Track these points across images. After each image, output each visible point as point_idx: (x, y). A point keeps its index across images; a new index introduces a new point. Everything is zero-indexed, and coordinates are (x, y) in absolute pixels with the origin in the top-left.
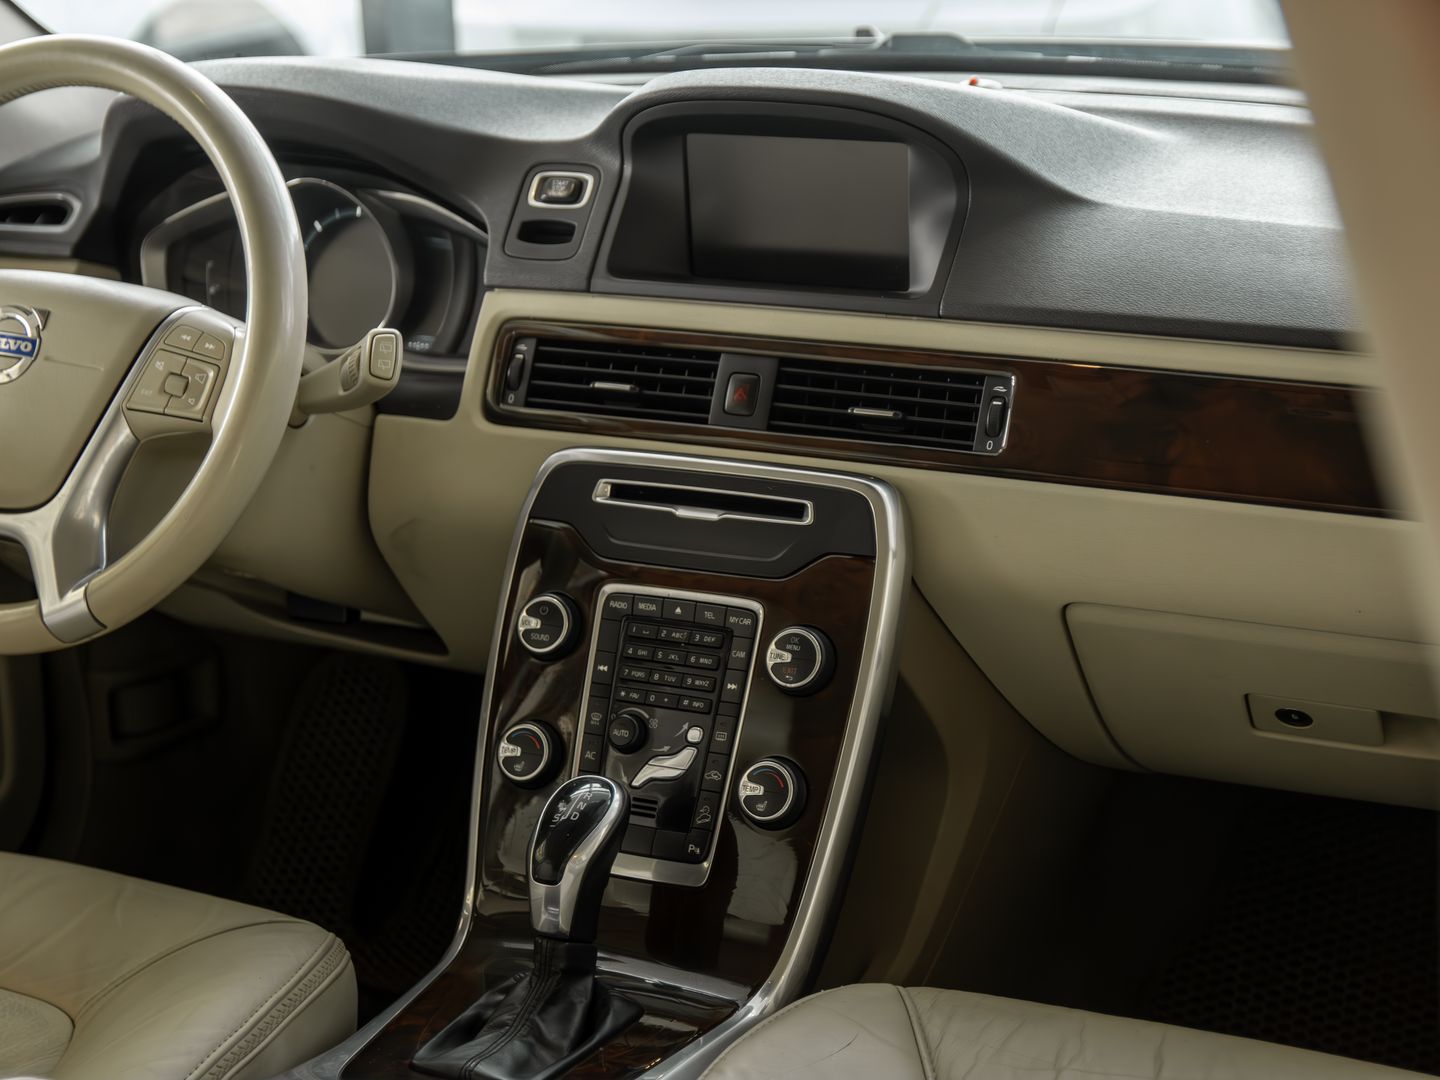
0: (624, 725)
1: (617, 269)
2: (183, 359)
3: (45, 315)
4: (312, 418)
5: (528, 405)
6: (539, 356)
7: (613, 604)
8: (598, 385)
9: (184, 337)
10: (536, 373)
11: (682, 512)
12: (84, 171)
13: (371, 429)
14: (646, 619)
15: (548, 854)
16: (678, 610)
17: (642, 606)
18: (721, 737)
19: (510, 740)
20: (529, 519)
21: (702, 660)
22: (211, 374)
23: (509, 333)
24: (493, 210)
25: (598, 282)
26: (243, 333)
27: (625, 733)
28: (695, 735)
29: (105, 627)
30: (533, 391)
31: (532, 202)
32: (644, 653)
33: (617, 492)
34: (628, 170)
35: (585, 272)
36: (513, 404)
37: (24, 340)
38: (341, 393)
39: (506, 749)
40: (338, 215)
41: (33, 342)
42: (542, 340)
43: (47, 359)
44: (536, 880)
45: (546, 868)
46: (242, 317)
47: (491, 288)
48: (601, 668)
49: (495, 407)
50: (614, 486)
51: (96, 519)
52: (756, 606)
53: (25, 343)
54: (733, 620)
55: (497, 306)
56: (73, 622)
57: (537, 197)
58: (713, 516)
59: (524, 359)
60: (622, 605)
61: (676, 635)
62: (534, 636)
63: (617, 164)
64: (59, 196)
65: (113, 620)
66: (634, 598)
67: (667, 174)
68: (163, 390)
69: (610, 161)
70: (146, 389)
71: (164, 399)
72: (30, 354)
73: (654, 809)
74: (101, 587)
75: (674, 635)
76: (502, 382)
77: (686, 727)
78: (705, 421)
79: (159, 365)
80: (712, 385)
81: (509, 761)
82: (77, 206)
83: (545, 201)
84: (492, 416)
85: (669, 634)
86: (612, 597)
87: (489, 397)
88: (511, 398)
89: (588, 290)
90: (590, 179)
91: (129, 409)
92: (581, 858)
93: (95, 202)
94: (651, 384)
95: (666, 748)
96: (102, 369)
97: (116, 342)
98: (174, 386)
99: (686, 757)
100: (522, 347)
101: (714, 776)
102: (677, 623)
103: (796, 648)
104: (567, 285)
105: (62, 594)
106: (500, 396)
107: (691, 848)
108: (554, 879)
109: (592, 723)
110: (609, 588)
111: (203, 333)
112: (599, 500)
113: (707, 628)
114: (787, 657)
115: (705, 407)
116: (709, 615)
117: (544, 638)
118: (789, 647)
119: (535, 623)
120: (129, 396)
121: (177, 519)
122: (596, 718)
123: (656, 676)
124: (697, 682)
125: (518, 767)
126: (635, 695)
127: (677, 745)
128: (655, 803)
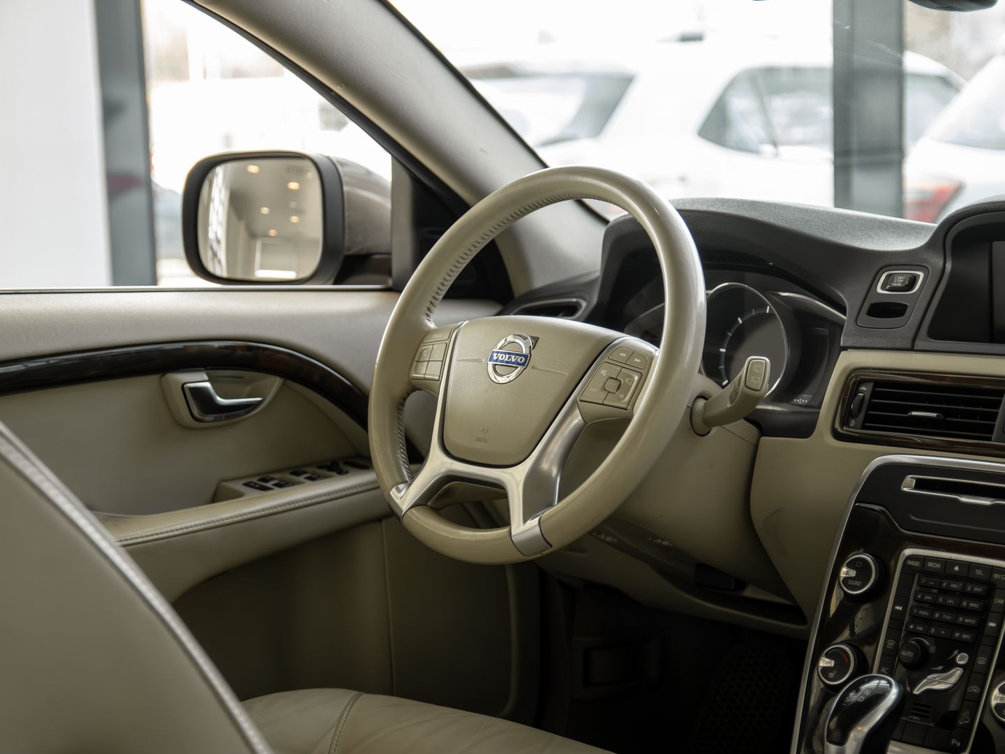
0: (910, 648)
1: (935, 333)
2: (619, 369)
3: (536, 340)
4: (714, 430)
5: (864, 427)
6: (874, 394)
7: (909, 562)
8: (914, 413)
9: (622, 355)
10: (872, 406)
11: (964, 499)
12: (591, 284)
13: (757, 446)
14: (933, 574)
15: (839, 725)
16: (957, 568)
17: (930, 564)
18: (981, 661)
19: (828, 656)
20: (856, 502)
21: (971, 605)
22: (636, 378)
23: (855, 379)
24: (851, 295)
25: (919, 344)
26: (658, 353)
27: (910, 654)
28: (962, 658)
29: (551, 546)
30: (868, 418)
31: (879, 290)
32: (930, 598)
33: (920, 484)
34: (949, 266)
35: (911, 335)
36: (854, 427)
37: (520, 355)
38: (729, 405)
39: (824, 662)
40: (754, 313)
41: (526, 356)
42: (878, 383)
43: (533, 367)
44: (828, 742)
45: (837, 735)
46: (658, 346)
47: (845, 348)
48: (898, 608)
49: (840, 430)
50: (918, 480)
51: (554, 471)
53: (520, 358)
54: (996, 576)
55: (847, 360)
56: (531, 541)
57: (883, 288)
58: (988, 502)
59: (864, 396)
60: (916, 564)
61: (954, 586)
62: (851, 582)
63: (941, 263)
64: (574, 300)
65: (557, 541)
66: (925, 559)
67: (977, 269)
68: (604, 389)
69: (936, 261)
70: (592, 389)
71: (604, 394)
72: (523, 364)
73: (928, 712)
74: (550, 517)
75: (952, 586)
76: (846, 410)
77: (956, 652)
78: (989, 439)
79: (604, 372)
80: (996, 414)
81: (826, 671)
82: (584, 304)
83: (887, 290)
84: (837, 436)
85: (948, 585)
86: (911, 557)
87: (837, 425)
88: (853, 423)
89: (912, 349)
90: (921, 275)
91: (581, 401)
92: (860, 732)
93: (595, 300)
94: (955, 413)
95: (940, 668)
96: (567, 374)
97: (577, 357)
98: (612, 385)
99: (958, 672)
100: (863, 388)
101: (974, 689)
102: (955, 577)
104: (898, 345)
105: (525, 521)
106: (844, 422)
107: (954, 741)
108: (841, 741)
109: (888, 647)
110: (908, 552)
111: (634, 352)
112: (905, 489)
113: (977, 581)
115: (990, 429)
116: (979, 572)
117: (857, 583)
119: (853, 573)
120: (581, 392)
121: (603, 472)
122: (891, 644)
123: (937, 615)
124: (967, 621)
125: (831, 675)
126: (920, 629)
127: (950, 665)
128: (929, 707)
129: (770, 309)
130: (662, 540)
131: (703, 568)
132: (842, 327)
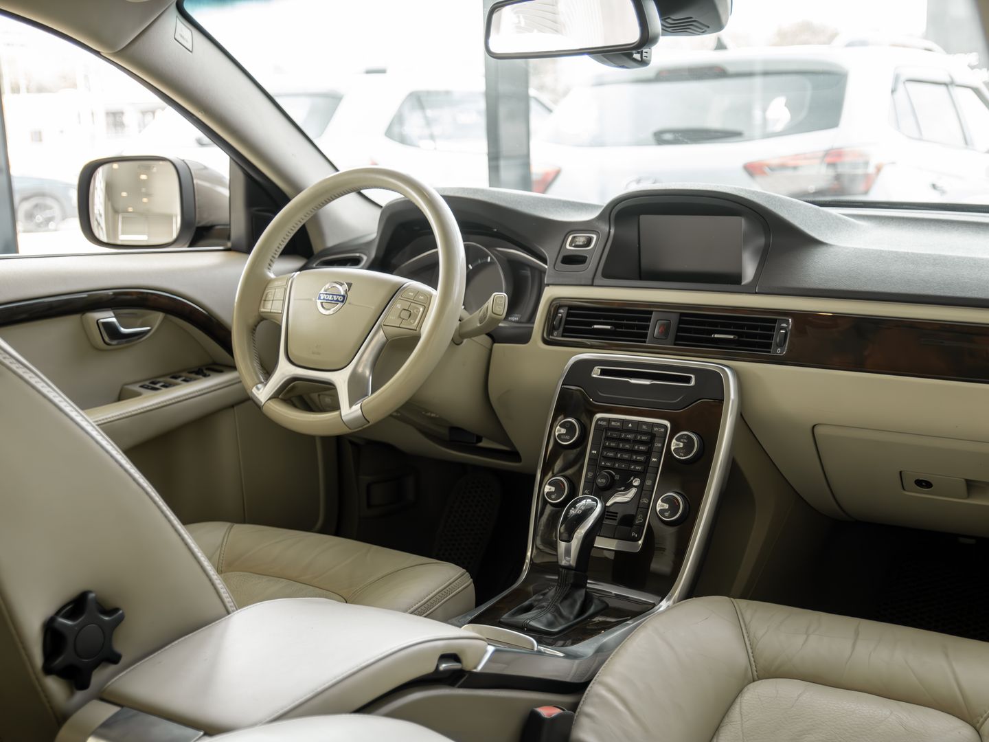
0: (604, 477)
1: (606, 275)
2: (409, 303)
3: (350, 285)
4: (465, 341)
5: (563, 336)
6: (569, 315)
7: (599, 422)
8: (596, 326)
9: (410, 294)
10: (567, 322)
11: (633, 381)
12: (369, 243)
13: (491, 350)
14: (615, 429)
15: (566, 529)
16: (630, 425)
17: (613, 423)
18: (648, 483)
19: (550, 484)
20: (563, 385)
21: (641, 448)
22: (421, 309)
23: (556, 305)
24: (549, 251)
25: (596, 282)
26: (436, 294)
27: (604, 481)
28: (636, 482)
29: (369, 422)
30: (565, 330)
31: (568, 247)
32: (614, 445)
33: (603, 372)
34: (612, 231)
35: (591, 276)
36: (556, 336)
37: (340, 295)
38: (479, 325)
39: (547, 488)
40: (479, 262)
41: (344, 296)
42: (571, 308)
43: (350, 304)
44: (561, 540)
45: (565, 536)
46: (436, 289)
47: (548, 285)
48: (593, 452)
49: (547, 339)
50: (602, 369)
51: (368, 373)
52: (668, 424)
53: (340, 297)
54: (656, 429)
55: (550, 293)
56: (356, 419)
57: (570, 245)
58: (647, 382)
59: (562, 317)
60: (604, 423)
61: (629, 436)
62: (563, 437)
63: (608, 229)
64: (358, 255)
65: (373, 419)
66: (609, 420)
67: (630, 234)
68: (400, 317)
69: (604, 228)
70: (392, 318)
71: (400, 321)
72: (342, 302)
73: (616, 517)
74: (368, 403)
76: (550, 327)
77: (632, 478)
78: (645, 342)
79: (399, 306)
80: (649, 326)
81: (549, 494)
82: (365, 258)
83: (574, 247)
84: (546, 342)
85: (626, 436)
86: (600, 419)
87: (545, 336)
88: (555, 333)
89: (592, 285)
90: (595, 237)
91: (384, 325)
92: (581, 532)
93: (373, 255)
94: (621, 326)
95: (623, 488)
96: (373, 307)
97: (380, 296)
98: (405, 314)
99: (633, 491)
100: (561, 311)
101: (645, 501)
102: (629, 431)
103: (685, 441)
104: (583, 283)
105: (351, 406)
106: (550, 333)
107: (633, 534)
108: (569, 540)
109: (588, 477)
110: (599, 416)
111: (418, 292)
112: (594, 376)
113: (644, 433)
114: (681, 445)
115: (645, 336)
116: (644, 427)
117: (568, 437)
118: (682, 440)
119: (563, 431)
120: (385, 319)
121: (402, 374)
122: (590, 475)
123: (619, 455)
124: (638, 458)
125: (553, 497)
126: (608, 464)
127: (628, 487)
128: (617, 513)
129: (491, 258)
130: (431, 413)
131: (455, 429)
132: (545, 273)
